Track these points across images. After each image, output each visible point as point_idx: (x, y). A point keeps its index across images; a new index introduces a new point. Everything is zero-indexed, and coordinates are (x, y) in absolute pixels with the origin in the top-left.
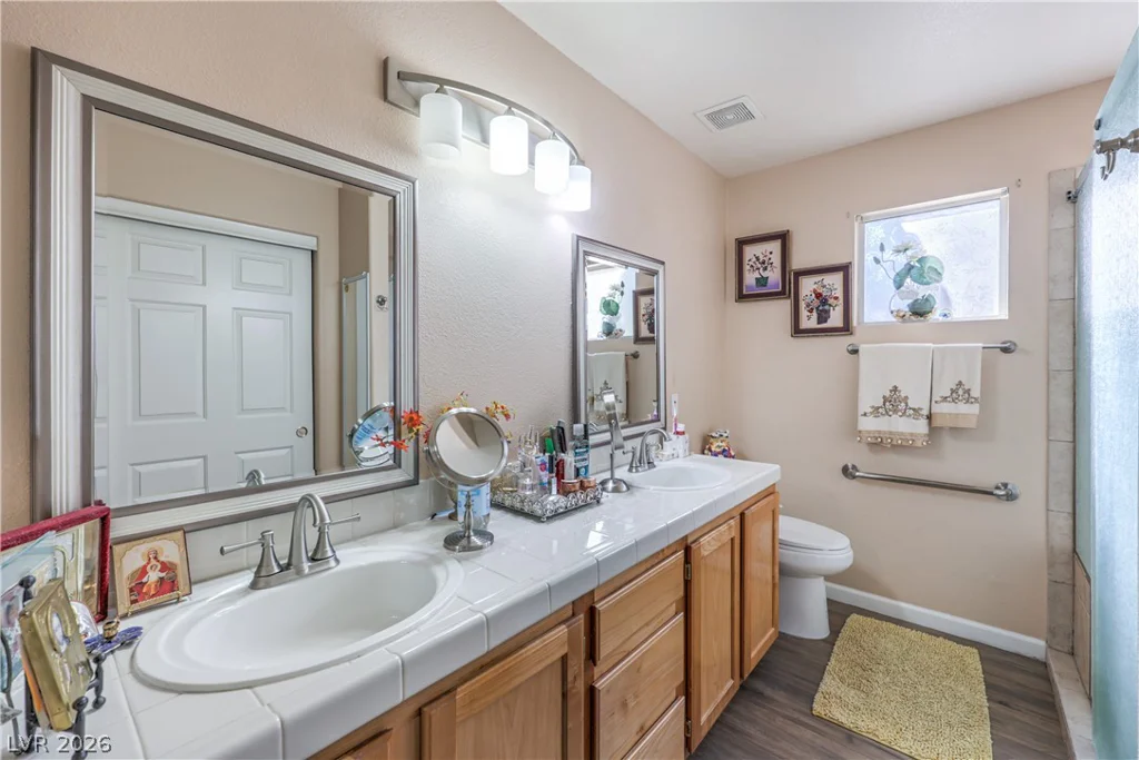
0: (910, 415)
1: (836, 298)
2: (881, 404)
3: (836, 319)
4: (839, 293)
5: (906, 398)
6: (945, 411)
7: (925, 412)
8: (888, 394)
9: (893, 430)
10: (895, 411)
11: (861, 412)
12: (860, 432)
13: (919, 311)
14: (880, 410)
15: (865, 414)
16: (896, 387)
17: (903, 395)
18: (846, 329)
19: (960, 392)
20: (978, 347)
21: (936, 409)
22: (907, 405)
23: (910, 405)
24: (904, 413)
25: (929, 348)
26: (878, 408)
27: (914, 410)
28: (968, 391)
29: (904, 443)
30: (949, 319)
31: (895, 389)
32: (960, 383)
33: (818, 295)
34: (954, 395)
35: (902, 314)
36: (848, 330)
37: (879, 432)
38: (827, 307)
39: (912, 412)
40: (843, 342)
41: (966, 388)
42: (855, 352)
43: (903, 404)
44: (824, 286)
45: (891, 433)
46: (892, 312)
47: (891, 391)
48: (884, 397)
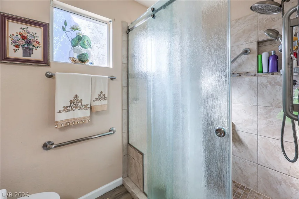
0: (83, 108)
1: (38, 43)
2: (69, 105)
3: (37, 54)
4: (40, 39)
5: (81, 100)
6: (97, 104)
7: (89, 106)
8: (72, 99)
9: (75, 117)
10: (76, 108)
11: (57, 110)
12: (57, 122)
13: (82, 59)
14: (68, 108)
15: (60, 112)
16: (76, 95)
17: (80, 99)
18: (45, 62)
19: (102, 96)
20: (106, 77)
21: (94, 104)
22: (81, 104)
23: (83, 103)
24: (80, 108)
25: (90, 76)
26: (67, 107)
27: (85, 105)
28: (104, 95)
29: (81, 123)
30: (93, 65)
31: (76, 96)
32: (102, 92)
33: (24, 38)
34: (100, 97)
35: (75, 60)
36: (46, 63)
37: (68, 120)
38: (31, 47)
39: (84, 107)
40: (43, 70)
41: (104, 94)
42: (51, 76)
43: (80, 104)
44: (29, 33)
45: (74, 119)
46: (70, 58)
47: (74, 97)
48: (71, 101)
